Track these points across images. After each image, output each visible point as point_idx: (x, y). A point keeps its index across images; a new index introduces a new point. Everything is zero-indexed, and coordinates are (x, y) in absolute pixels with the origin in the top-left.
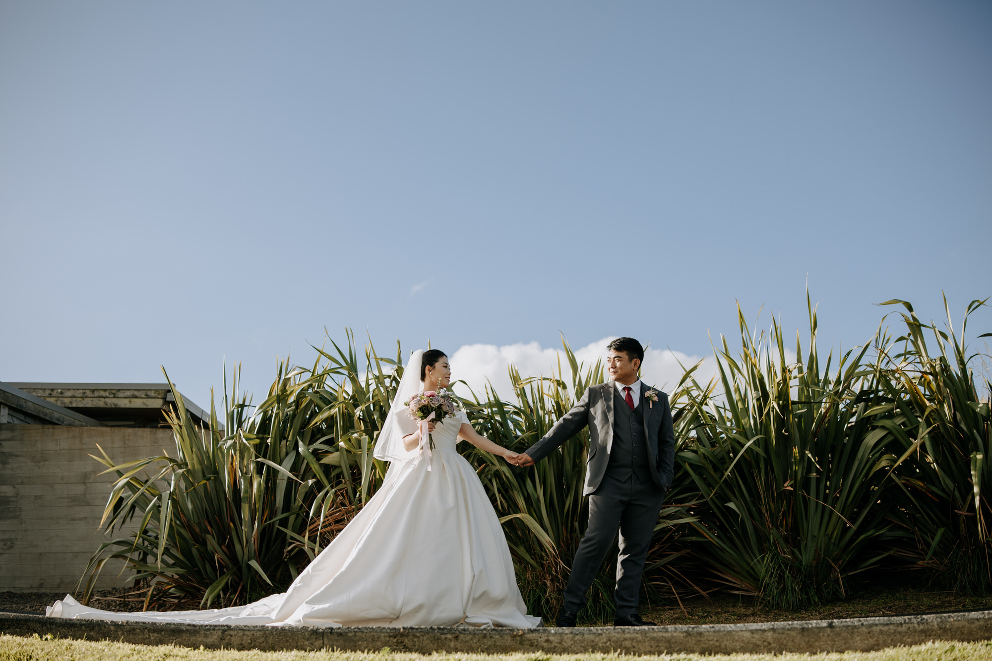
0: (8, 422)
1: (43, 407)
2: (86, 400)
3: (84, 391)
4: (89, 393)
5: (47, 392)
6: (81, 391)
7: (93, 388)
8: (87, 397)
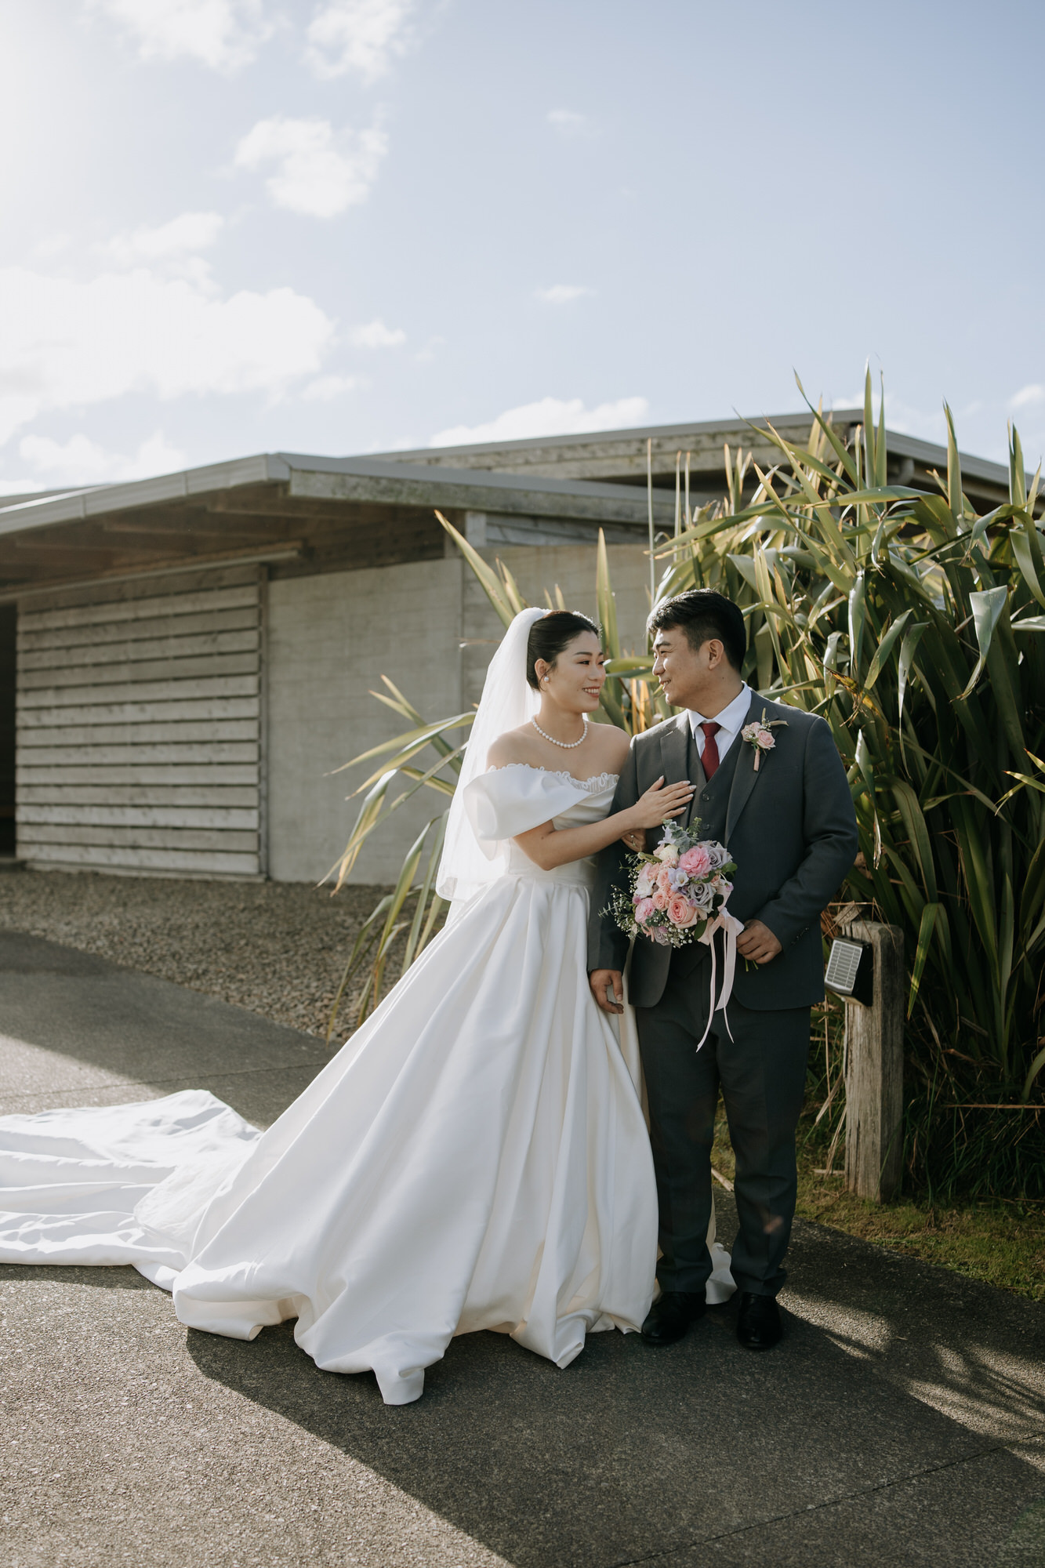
0: (488, 540)
1: (574, 496)
2: (703, 455)
3: (698, 438)
4: (706, 442)
5: (635, 446)
6: (693, 439)
7: (712, 430)
8: (703, 450)
